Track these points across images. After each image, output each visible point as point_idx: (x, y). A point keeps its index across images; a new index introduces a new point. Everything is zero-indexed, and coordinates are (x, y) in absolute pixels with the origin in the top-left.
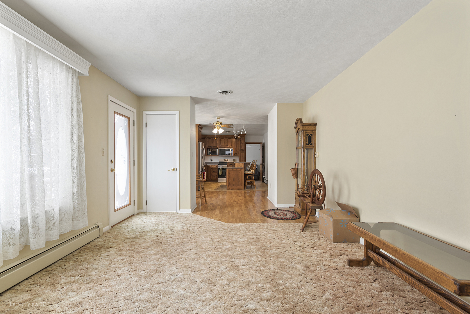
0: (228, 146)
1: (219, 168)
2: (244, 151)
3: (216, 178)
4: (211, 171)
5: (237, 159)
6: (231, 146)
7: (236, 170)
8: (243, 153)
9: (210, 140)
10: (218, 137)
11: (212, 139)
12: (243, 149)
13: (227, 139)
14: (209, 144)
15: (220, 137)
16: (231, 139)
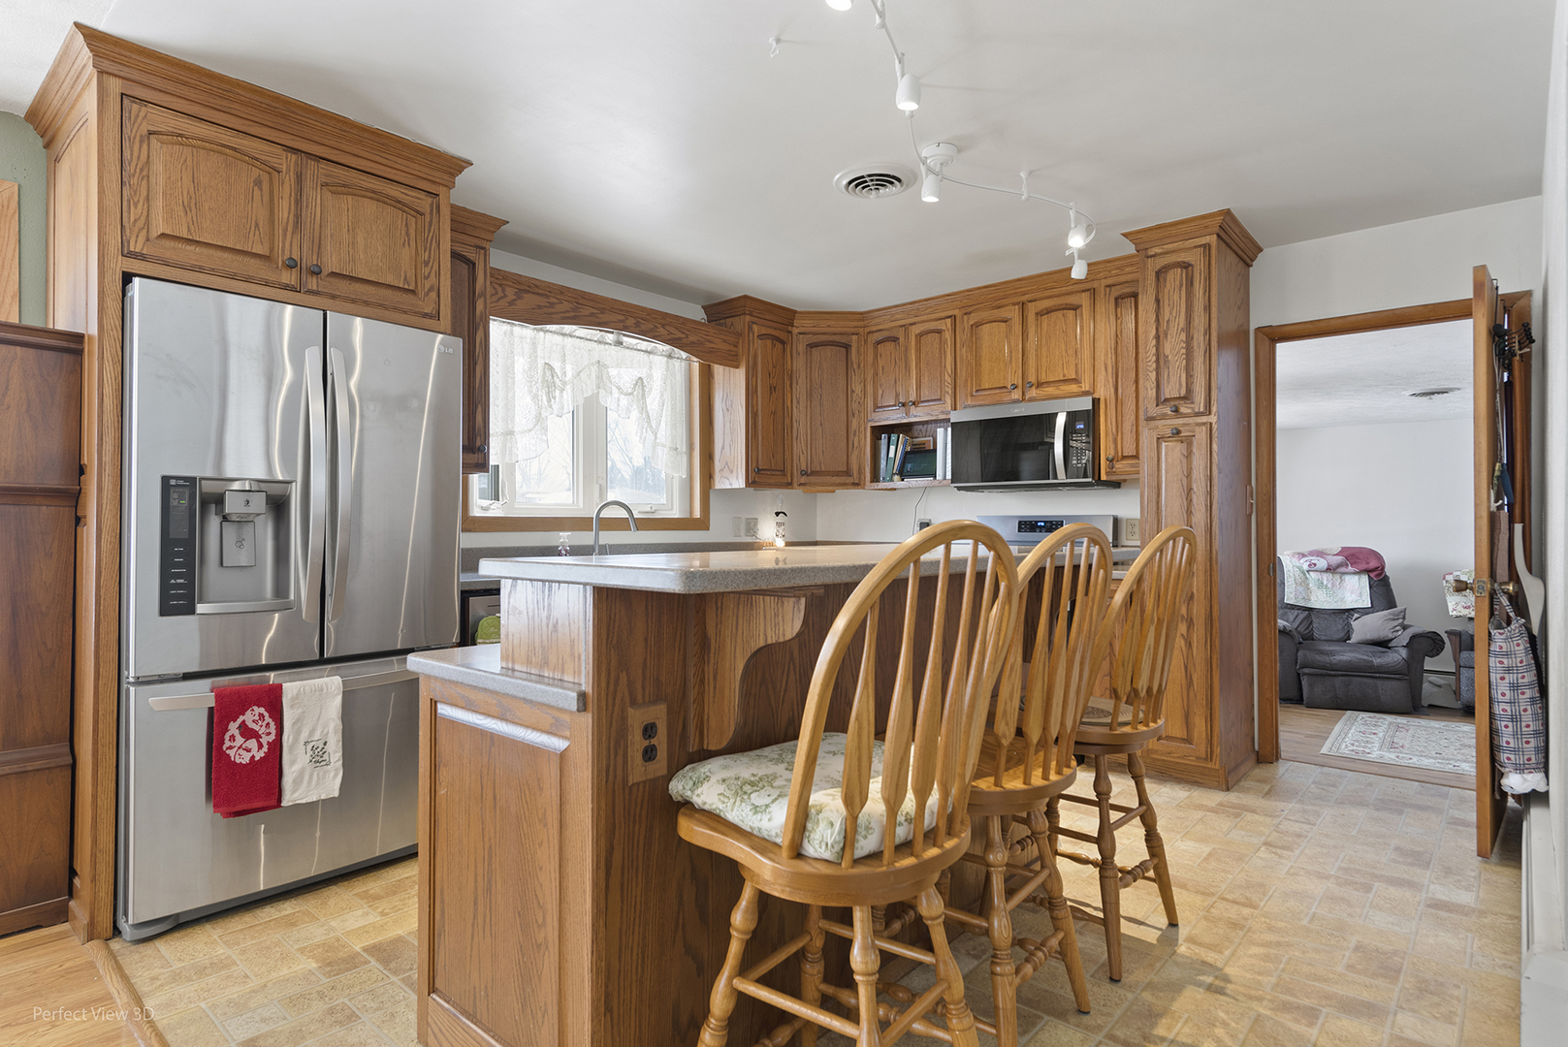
6: (1076, 381)
9: (888, 353)
10: (956, 312)
11: (901, 340)
12: (1184, 398)
13: (1031, 317)
14: (880, 392)
15: (970, 313)
16: (1075, 308)
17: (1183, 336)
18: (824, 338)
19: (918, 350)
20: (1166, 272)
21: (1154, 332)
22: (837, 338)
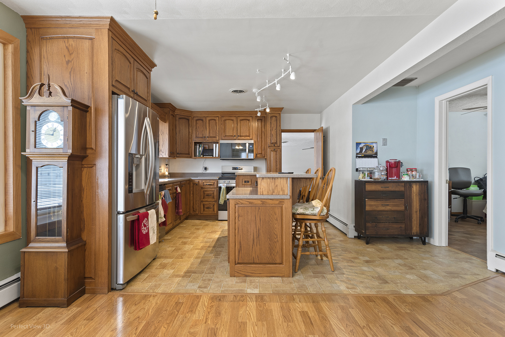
0: (241, 136)
1: (220, 188)
2: (277, 147)
3: (214, 210)
4: (202, 193)
5: (262, 165)
6: (249, 136)
7: (263, 203)
8: (276, 151)
9: (200, 123)
10: (219, 116)
11: (204, 120)
12: (276, 143)
13: (239, 120)
14: (198, 133)
15: (223, 117)
16: (249, 120)
17: (275, 131)
18: (183, 117)
19: (209, 124)
20: (272, 117)
21: (270, 129)
22: (186, 117)
